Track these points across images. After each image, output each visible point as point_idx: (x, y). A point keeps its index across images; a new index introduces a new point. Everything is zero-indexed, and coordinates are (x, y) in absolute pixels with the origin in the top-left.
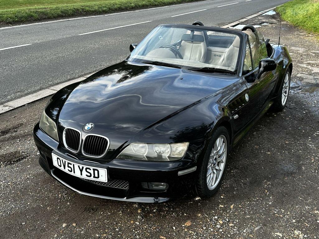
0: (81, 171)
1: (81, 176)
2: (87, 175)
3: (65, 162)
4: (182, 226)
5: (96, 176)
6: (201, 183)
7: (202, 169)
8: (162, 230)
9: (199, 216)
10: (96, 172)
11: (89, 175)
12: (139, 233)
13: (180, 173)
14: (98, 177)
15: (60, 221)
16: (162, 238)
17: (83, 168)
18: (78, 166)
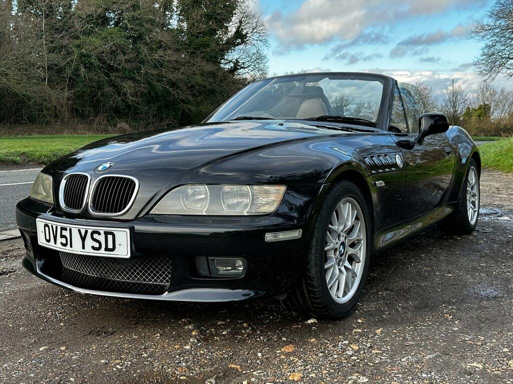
0: (83, 239)
1: (83, 250)
2: (93, 248)
3: (57, 227)
4: (275, 352)
5: (110, 246)
6: (314, 272)
7: (314, 244)
8: (235, 357)
9: (312, 341)
10: (110, 237)
11: (97, 245)
12: (186, 359)
13: (269, 237)
14: (113, 249)
15: (37, 344)
16: (232, 366)
17: (86, 232)
18: (79, 231)
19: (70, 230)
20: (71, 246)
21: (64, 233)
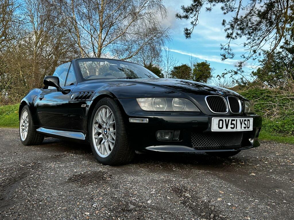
0: (241, 124)
1: (241, 129)
3: (229, 120)
14: (249, 127)
18: (240, 120)
19: (237, 120)
20: (236, 128)
21: (233, 122)
